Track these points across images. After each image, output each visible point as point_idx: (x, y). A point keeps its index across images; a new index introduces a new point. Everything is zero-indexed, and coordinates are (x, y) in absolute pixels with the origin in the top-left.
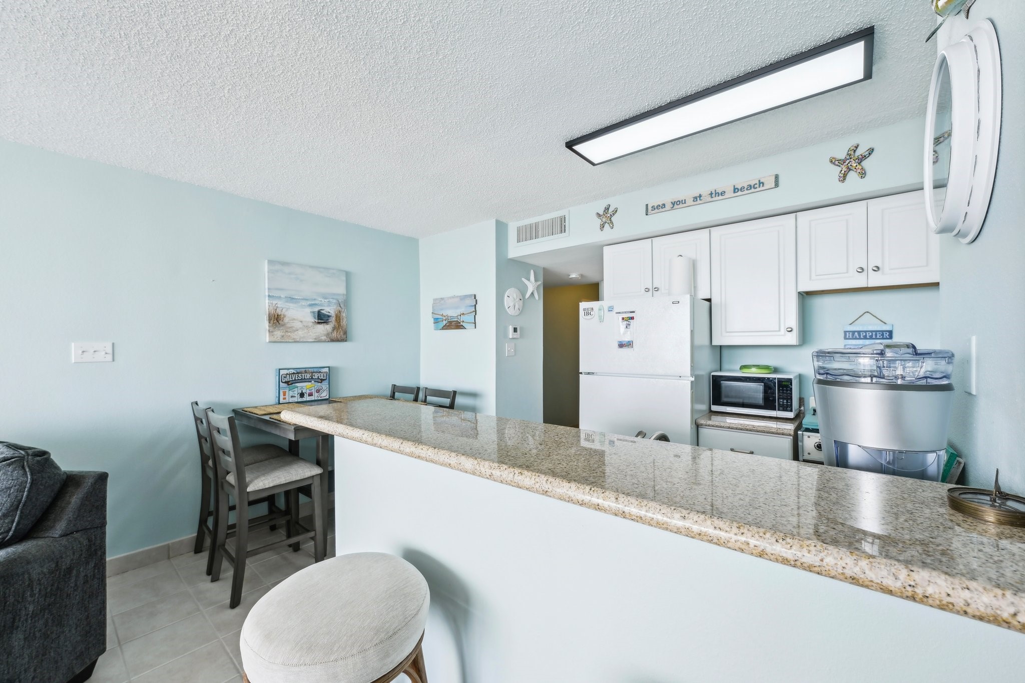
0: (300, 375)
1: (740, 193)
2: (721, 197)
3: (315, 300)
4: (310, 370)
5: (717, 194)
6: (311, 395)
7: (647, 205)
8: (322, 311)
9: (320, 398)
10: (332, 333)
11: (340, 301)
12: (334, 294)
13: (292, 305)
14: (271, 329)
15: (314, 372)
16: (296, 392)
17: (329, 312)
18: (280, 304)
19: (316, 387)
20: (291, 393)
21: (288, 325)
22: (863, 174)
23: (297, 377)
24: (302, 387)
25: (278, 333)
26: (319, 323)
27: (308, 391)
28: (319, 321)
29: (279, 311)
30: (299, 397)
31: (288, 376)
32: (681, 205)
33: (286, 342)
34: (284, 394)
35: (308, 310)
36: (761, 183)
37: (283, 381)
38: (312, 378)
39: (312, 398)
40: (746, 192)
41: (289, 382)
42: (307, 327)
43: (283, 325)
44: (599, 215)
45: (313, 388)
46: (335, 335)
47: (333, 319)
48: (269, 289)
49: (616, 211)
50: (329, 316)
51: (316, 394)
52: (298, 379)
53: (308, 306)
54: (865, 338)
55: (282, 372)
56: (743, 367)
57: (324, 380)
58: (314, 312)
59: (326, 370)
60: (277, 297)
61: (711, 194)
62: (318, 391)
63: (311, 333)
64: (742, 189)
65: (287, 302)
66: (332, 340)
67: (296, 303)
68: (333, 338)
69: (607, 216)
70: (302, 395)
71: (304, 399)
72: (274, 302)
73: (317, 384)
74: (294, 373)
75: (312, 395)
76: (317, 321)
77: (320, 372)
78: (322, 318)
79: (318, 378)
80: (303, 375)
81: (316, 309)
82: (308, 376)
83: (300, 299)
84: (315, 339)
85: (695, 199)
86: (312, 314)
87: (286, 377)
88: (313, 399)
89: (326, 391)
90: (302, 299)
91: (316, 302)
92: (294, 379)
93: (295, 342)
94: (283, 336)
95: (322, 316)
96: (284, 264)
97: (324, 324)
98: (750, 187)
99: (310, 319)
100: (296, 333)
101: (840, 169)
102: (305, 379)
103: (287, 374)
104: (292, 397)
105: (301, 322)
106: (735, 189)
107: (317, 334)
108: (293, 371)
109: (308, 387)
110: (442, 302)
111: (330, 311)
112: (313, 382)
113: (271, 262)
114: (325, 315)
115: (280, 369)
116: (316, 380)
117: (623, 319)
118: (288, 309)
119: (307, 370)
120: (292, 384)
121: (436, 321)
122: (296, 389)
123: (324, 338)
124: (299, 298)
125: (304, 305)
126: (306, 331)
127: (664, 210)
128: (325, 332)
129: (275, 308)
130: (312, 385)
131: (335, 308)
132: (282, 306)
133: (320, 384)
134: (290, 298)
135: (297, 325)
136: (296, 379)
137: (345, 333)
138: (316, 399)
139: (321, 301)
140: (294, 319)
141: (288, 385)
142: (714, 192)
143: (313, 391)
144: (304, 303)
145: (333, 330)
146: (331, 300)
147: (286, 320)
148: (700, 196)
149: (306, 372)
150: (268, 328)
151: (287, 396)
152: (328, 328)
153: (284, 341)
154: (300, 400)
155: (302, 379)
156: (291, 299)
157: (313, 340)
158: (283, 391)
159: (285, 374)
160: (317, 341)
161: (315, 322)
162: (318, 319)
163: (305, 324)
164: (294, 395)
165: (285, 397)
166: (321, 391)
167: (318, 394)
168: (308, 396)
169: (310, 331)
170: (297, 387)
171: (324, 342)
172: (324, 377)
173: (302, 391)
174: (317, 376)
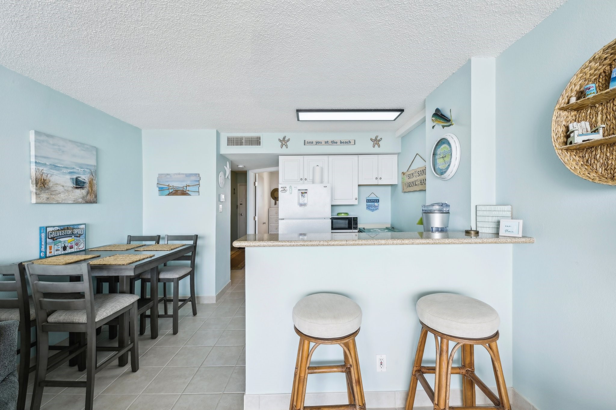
0: (63, 231)
1: (342, 144)
2: (336, 144)
3: (73, 168)
4: (71, 227)
5: (334, 142)
7: (305, 140)
8: (79, 179)
9: (78, 250)
10: (86, 196)
11: (92, 171)
12: (88, 165)
13: (55, 172)
14: (38, 192)
15: (74, 229)
16: (60, 246)
17: (84, 180)
18: (45, 170)
19: (75, 240)
20: (56, 247)
21: (53, 189)
22: (379, 146)
23: (61, 233)
24: (65, 241)
25: (44, 196)
26: (77, 188)
27: (69, 245)
28: (77, 186)
29: (44, 176)
30: (62, 250)
31: (54, 232)
32: (320, 144)
33: (51, 203)
34: (50, 248)
35: (68, 177)
36: (350, 142)
37: (49, 237)
38: (73, 234)
39: (73, 250)
40: (345, 144)
41: (54, 238)
42: (67, 191)
43: (48, 189)
44: (280, 140)
45: (73, 242)
46: (89, 197)
47: (87, 185)
48: (36, 156)
49: (288, 140)
50: (84, 183)
51: (76, 247)
52: (62, 235)
53: (68, 173)
54: (372, 202)
55: (49, 229)
56: (338, 214)
57: (82, 235)
58: (73, 179)
59: (83, 226)
60: (43, 164)
61: (332, 142)
62: (77, 244)
63: (70, 196)
64: (343, 143)
65: (51, 168)
66: (87, 202)
67: (58, 170)
68: (87, 201)
69: (284, 142)
70: (65, 248)
71: (66, 252)
72: (40, 168)
73: (76, 238)
74: (58, 230)
75: (73, 248)
76: (75, 186)
77: (79, 228)
78: (79, 184)
79: (77, 233)
80: (66, 231)
81: (75, 177)
82: (70, 232)
83: (62, 167)
84: (74, 201)
85: (326, 142)
86: (71, 180)
87: (52, 234)
88: (73, 251)
89: (83, 244)
90: (64, 167)
91: (75, 171)
92: (58, 235)
93: (58, 203)
94: (48, 198)
96: (48, 136)
97: (81, 189)
98: (346, 142)
99: (70, 184)
100: (59, 195)
101: (373, 143)
102: (67, 234)
103: (53, 231)
104: (57, 250)
105: (63, 186)
106: (341, 142)
107: (75, 197)
108: (57, 228)
109: (69, 241)
110: (168, 176)
111: (85, 178)
112: (73, 237)
113: (37, 133)
114: (81, 182)
115: (47, 227)
116: (76, 235)
117: (302, 193)
118: (52, 175)
119: (69, 227)
120: (57, 239)
121: (161, 190)
122: (60, 244)
123: (80, 200)
124: (61, 166)
125: (65, 173)
126: (67, 194)
127: (312, 144)
128: (81, 196)
129: (41, 173)
130: (73, 240)
131: (89, 176)
132: (47, 172)
133: (78, 238)
134: (54, 165)
135: (60, 189)
136: (60, 235)
137: (96, 197)
138: (76, 250)
139: (78, 170)
140: (57, 184)
141: (54, 240)
142: (333, 141)
143: (73, 244)
144: (65, 171)
145: (87, 194)
146: (86, 169)
147: (51, 184)
148: (328, 142)
149: (68, 228)
150: (34, 191)
151: (52, 250)
152: (83, 192)
153: (49, 202)
154: (63, 252)
155: (65, 235)
156: (55, 167)
157: (72, 202)
158: (49, 245)
159: (51, 231)
160: (75, 202)
161: (74, 187)
162: (76, 185)
163: (66, 188)
164: (58, 249)
165: (51, 251)
166: (79, 244)
167: (77, 246)
168: (70, 249)
169: (70, 194)
170: (61, 242)
171: (80, 203)
172: (81, 232)
173: (65, 245)
174: (76, 231)
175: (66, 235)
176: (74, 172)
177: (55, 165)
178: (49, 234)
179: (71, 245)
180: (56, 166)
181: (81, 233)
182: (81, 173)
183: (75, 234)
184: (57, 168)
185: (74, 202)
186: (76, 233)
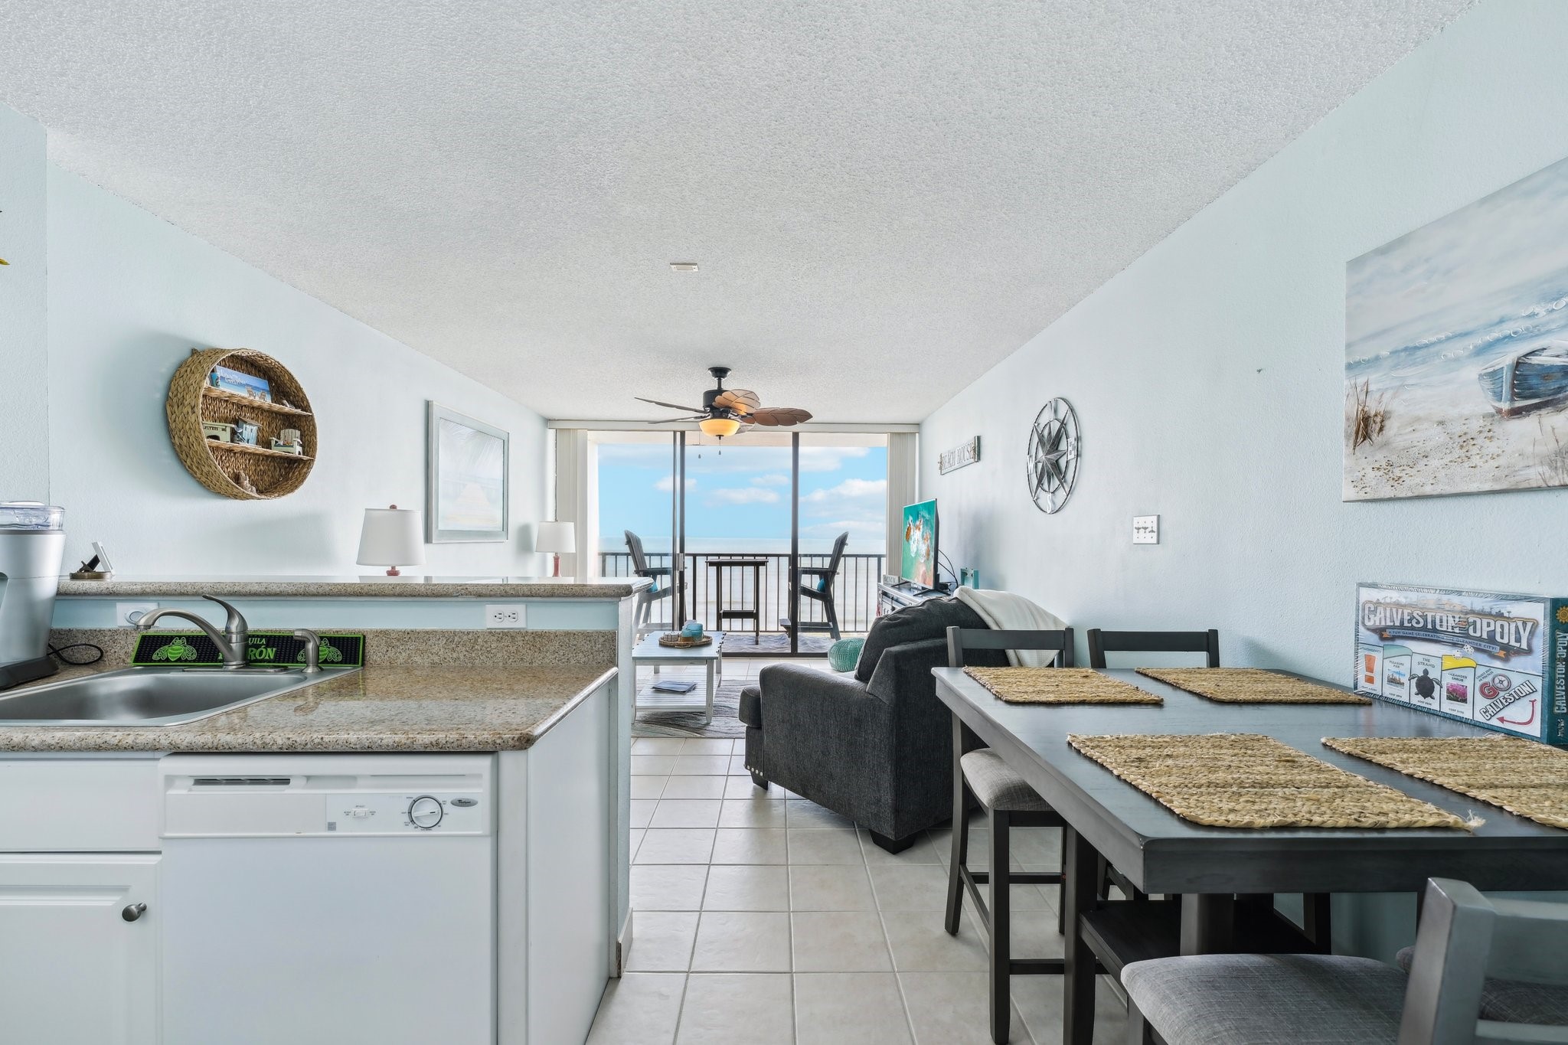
3: (1501, 321)
4: (1456, 599)
6: (1458, 695)
8: (1535, 360)
9: (1495, 723)
15: (1473, 612)
16: (1405, 670)
19: (1480, 671)
20: (1390, 668)
24: (1427, 658)
26: (1516, 413)
27: (1448, 680)
28: (1518, 405)
29: (1372, 408)
30: (1414, 690)
34: (1371, 666)
35: (1472, 372)
39: (1464, 711)
42: (1466, 441)
45: (1470, 673)
48: (1349, 346)
51: (1482, 702)
52: (1413, 628)
53: (1469, 357)
55: (1367, 595)
57: (1519, 652)
58: (1494, 375)
59: (1536, 611)
62: (1491, 692)
67: (1424, 362)
70: (1425, 686)
72: (1361, 380)
73: (1483, 659)
75: (1465, 701)
76: (1505, 406)
77: (1500, 614)
78: (1533, 389)
79: (1491, 638)
81: (1506, 359)
83: (1440, 342)
86: (1487, 384)
88: (1468, 715)
89: (1526, 701)
90: (1448, 339)
91: (1508, 329)
95: (1534, 381)
97: (1543, 412)
100: (1421, 465)
104: (1393, 681)
105: (1441, 423)
108: (1395, 597)
109: (1448, 664)
112: (1469, 649)
114: (1546, 372)
115: (1361, 585)
119: (1445, 597)
120: (1393, 638)
122: (1406, 660)
123: (1534, 475)
124: (1433, 339)
125: (1457, 360)
126: (1457, 452)
129: (1362, 398)
130: (1466, 662)
133: (1498, 664)
134: (1406, 349)
138: (1480, 718)
139: (1533, 315)
140: (1418, 419)
141: (1382, 639)
143: (1468, 683)
147: (1392, 427)
149: (1440, 605)
151: (1377, 675)
154: (1417, 700)
158: (1367, 653)
159: (1371, 602)
160: (1504, 486)
161: (1499, 411)
162: (1514, 396)
163: (1458, 429)
164: (1397, 677)
165: (1369, 674)
166: (1502, 694)
167: (1489, 702)
168: (1449, 698)
169: (1474, 450)
170: (1411, 654)
171: (1539, 489)
172: (1518, 640)
173: (1426, 672)
174: (1486, 629)
175: (1428, 630)
176: (1505, 337)
177: (1411, 345)
178: (1367, 612)
179: (1455, 682)
180: (1416, 348)
181: (1513, 643)
182: (1553, 326)
183: (1480, 639)
184: (1419, 353)
185: (1497, 487)
186: (1485, 636)
